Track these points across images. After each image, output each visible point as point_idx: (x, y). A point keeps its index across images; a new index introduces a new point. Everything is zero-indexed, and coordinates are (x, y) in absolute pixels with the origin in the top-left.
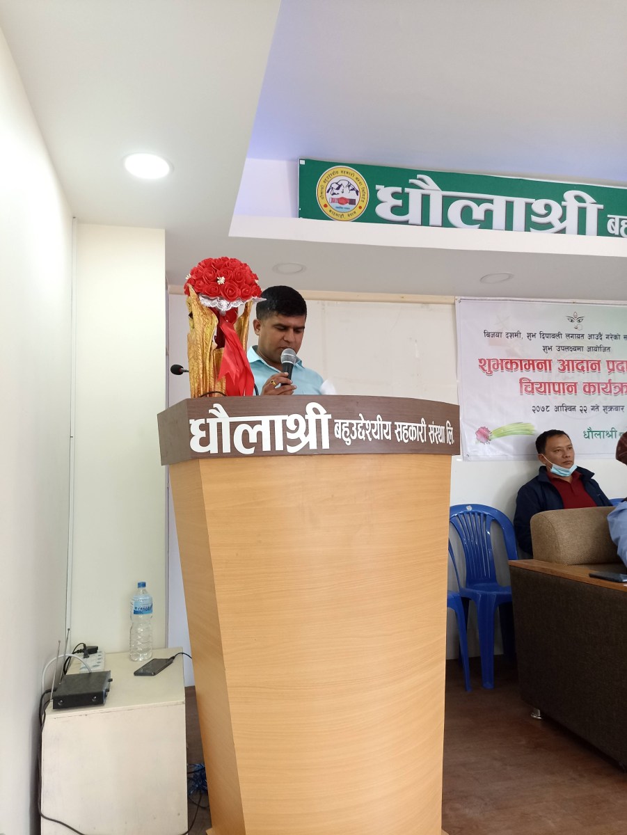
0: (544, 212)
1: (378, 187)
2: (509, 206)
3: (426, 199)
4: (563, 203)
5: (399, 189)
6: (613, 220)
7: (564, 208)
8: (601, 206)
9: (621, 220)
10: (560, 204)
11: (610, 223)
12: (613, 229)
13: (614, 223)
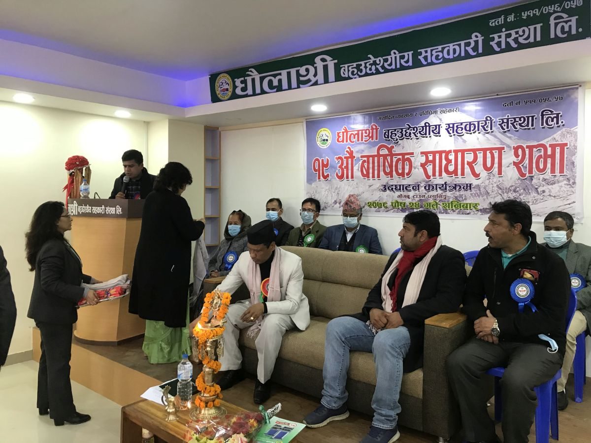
0: (305, 73)
1: (235, 80)
2: (289, 74)
3: (253, 80)
4: (315, 65)
5: (243, 79)
6: (344, 68)
7: (316, 68)
8: (336, 61)
9: (348, 67)
10: (313, 66)
11: (342, 70)
12: (344, 74)
13: (344, 70)
